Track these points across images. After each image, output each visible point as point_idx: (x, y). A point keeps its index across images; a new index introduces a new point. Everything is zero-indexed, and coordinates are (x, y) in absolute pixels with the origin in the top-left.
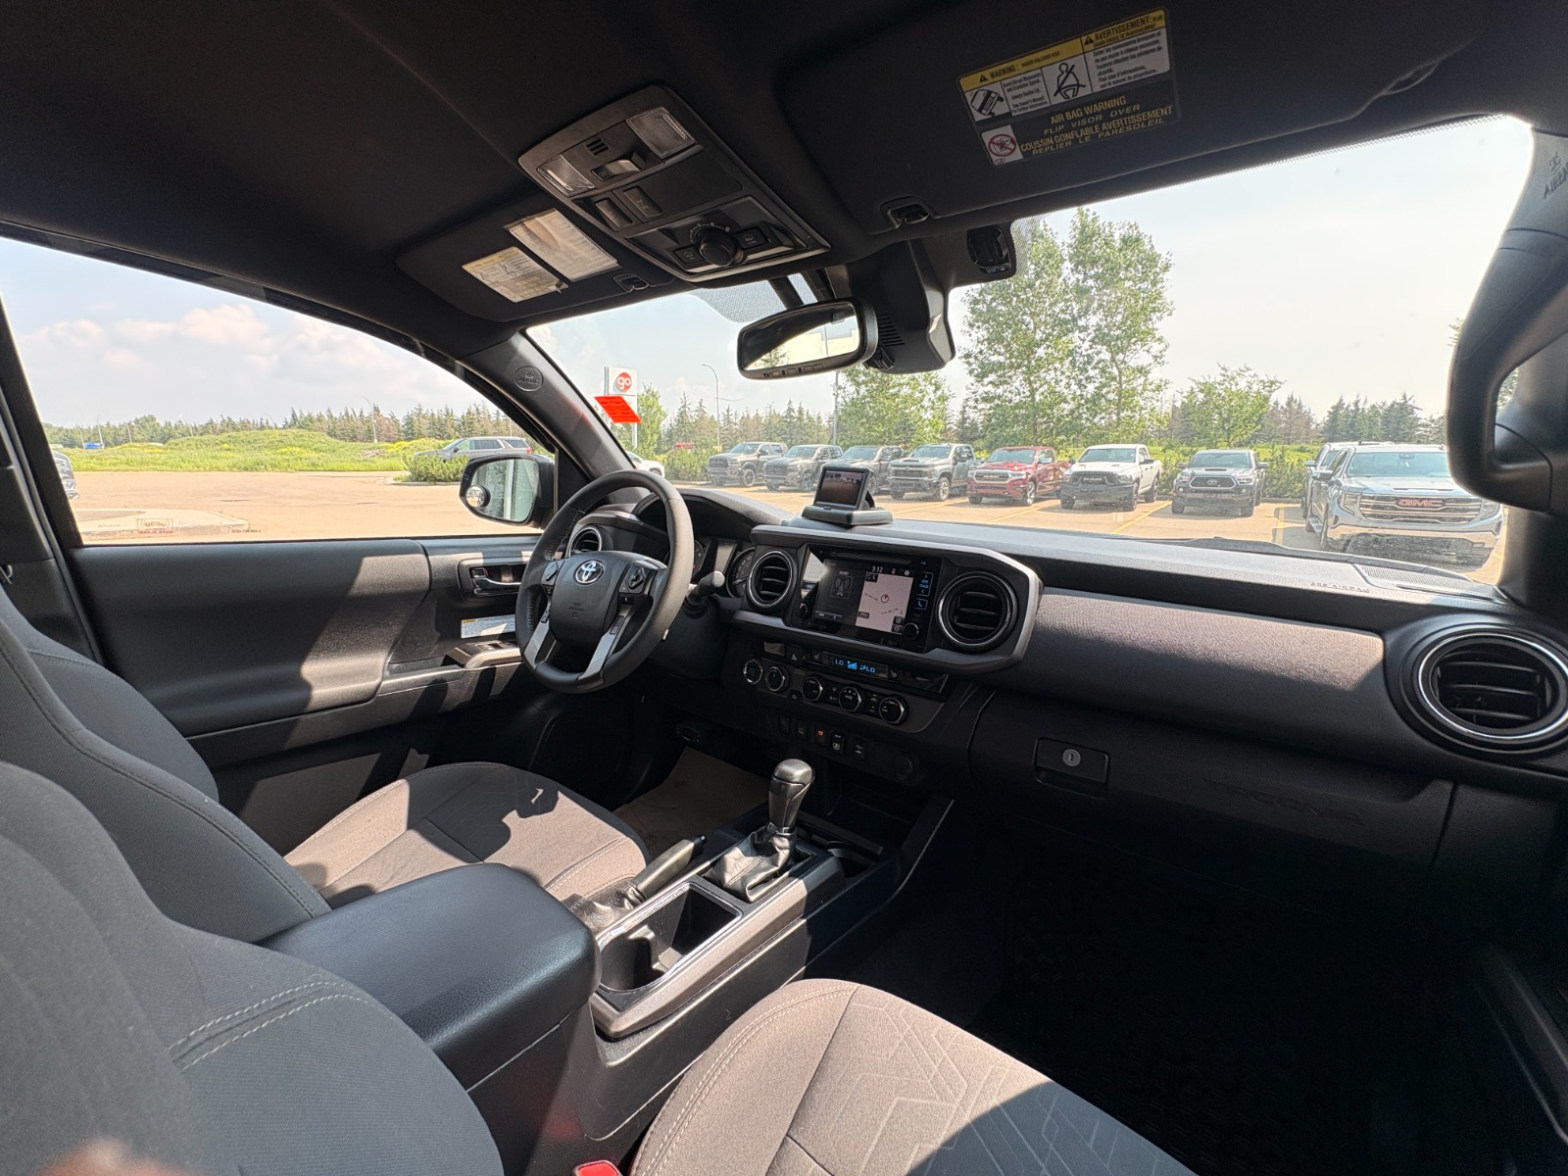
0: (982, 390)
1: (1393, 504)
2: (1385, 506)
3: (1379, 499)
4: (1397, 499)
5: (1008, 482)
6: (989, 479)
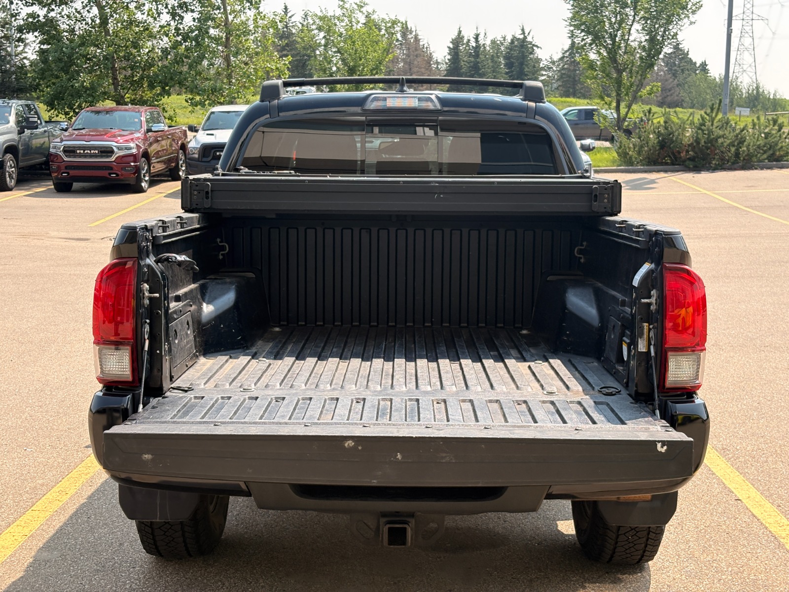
5: (112, 158)
6: (85, 156)
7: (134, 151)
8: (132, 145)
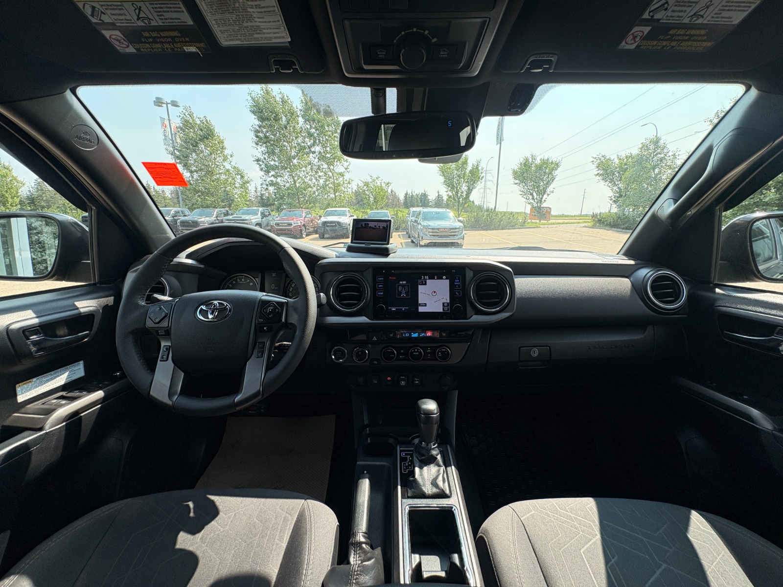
0: (269, 179)
1: (437, 231)
2: (436, 232)
3: (433, 229)
4: (438, 229)
5: (292, 227)
6: (283, 226)
7: (300, 224)
8: (299, 222)
